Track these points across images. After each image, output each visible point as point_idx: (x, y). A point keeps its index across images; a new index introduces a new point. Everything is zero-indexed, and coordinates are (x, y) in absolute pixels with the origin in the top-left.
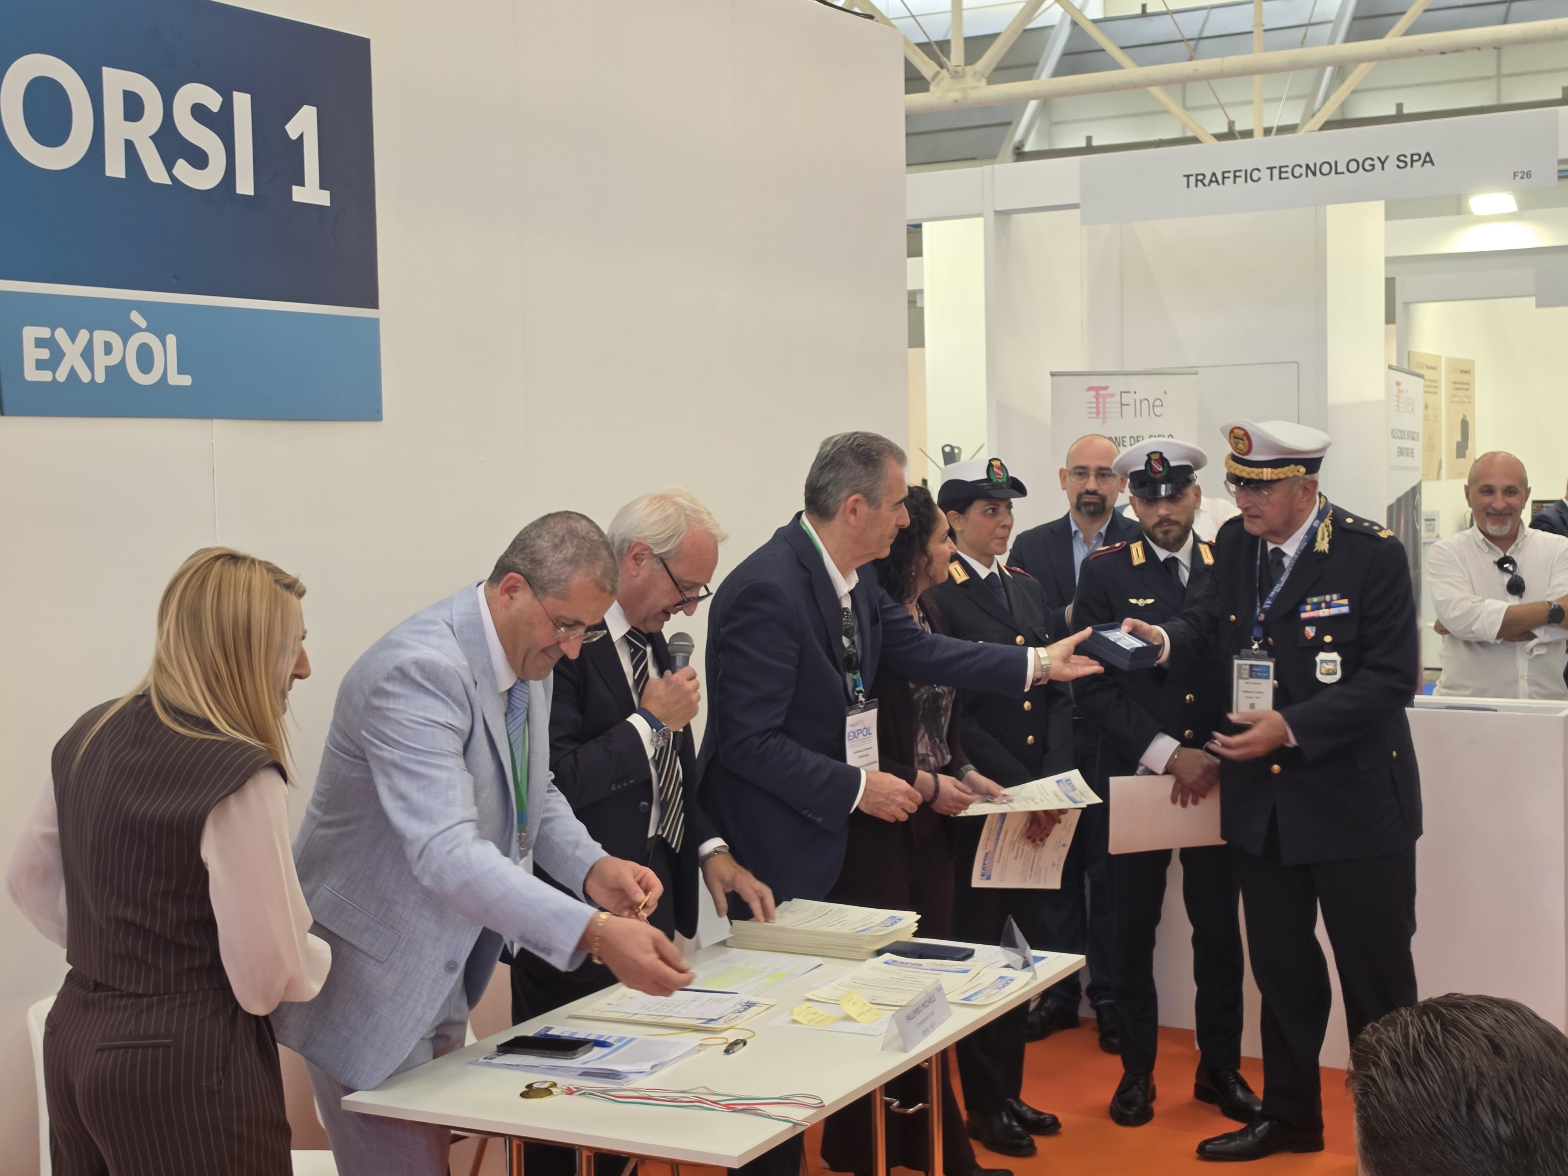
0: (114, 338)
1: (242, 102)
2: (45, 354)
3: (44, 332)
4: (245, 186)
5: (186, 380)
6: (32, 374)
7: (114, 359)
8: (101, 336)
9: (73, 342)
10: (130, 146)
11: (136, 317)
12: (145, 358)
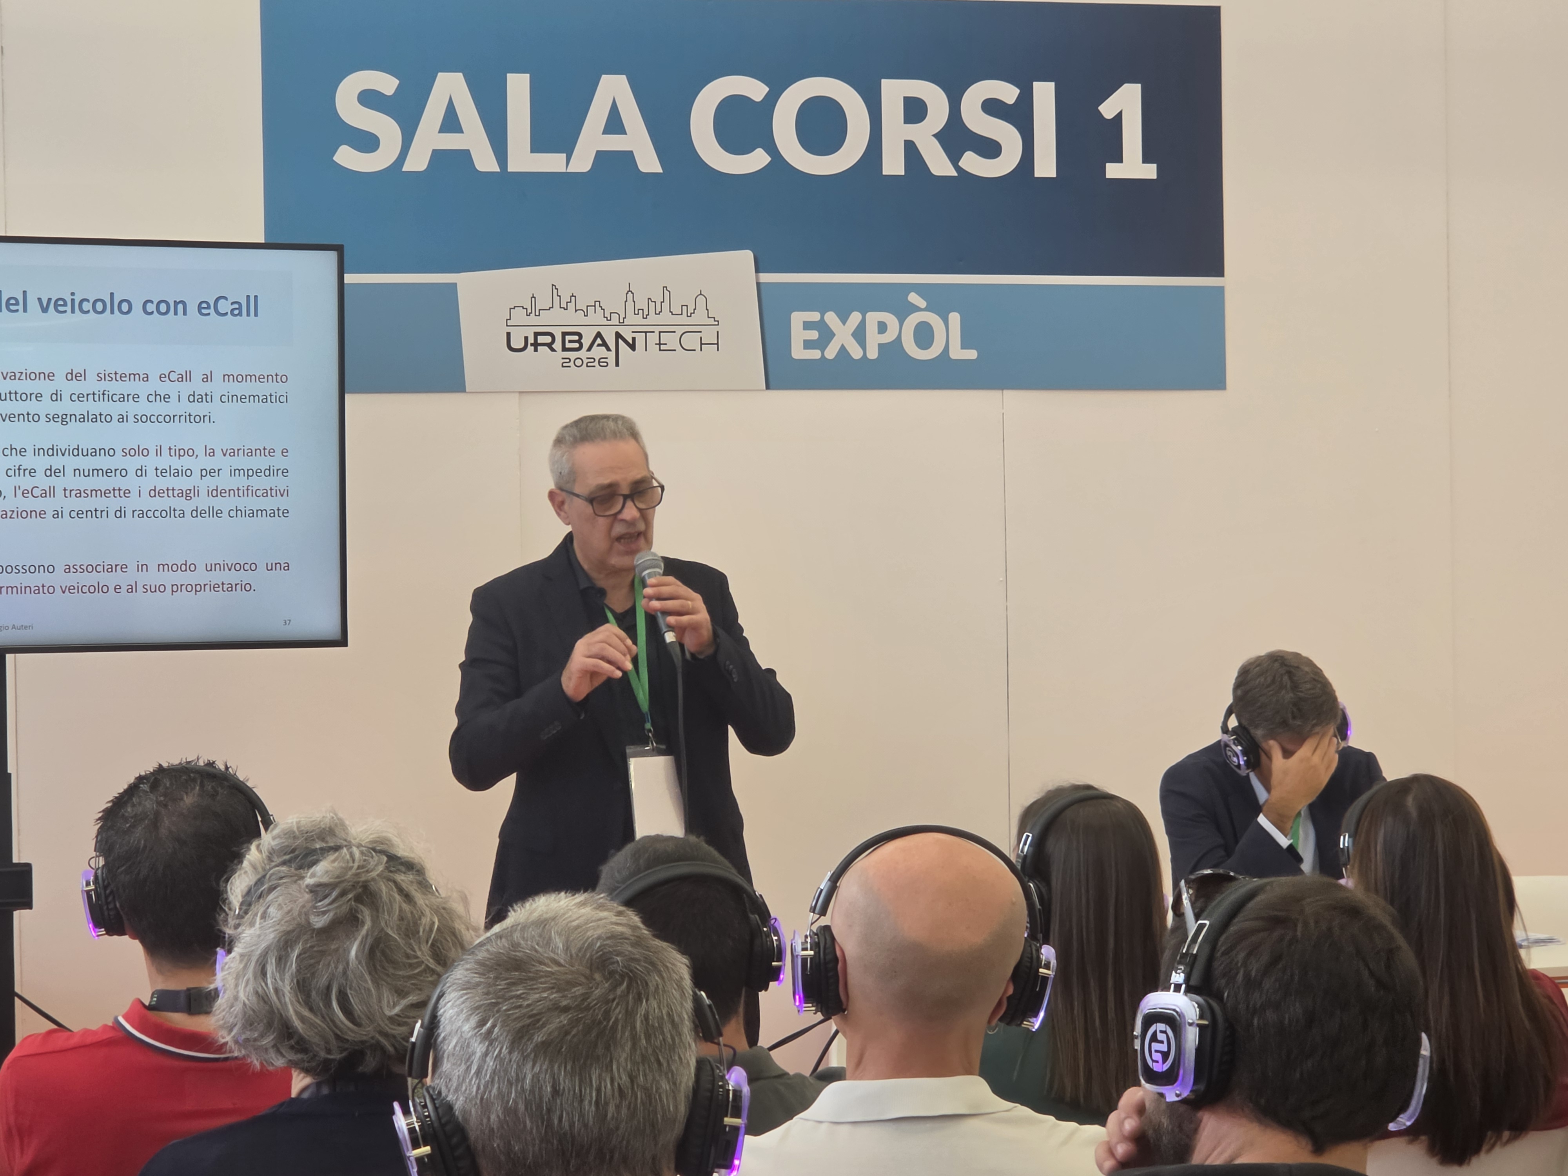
0: (889, 319)
1: (1045, 90)
2: (814, 335)
3: (815, 316)
4: (1047, 168)
6: (798, 352)
7: (888, 337)
8: (873, 318)
9: (844, 323)
10: (910, 145)
11: (914, 298)
12: (924, 335)
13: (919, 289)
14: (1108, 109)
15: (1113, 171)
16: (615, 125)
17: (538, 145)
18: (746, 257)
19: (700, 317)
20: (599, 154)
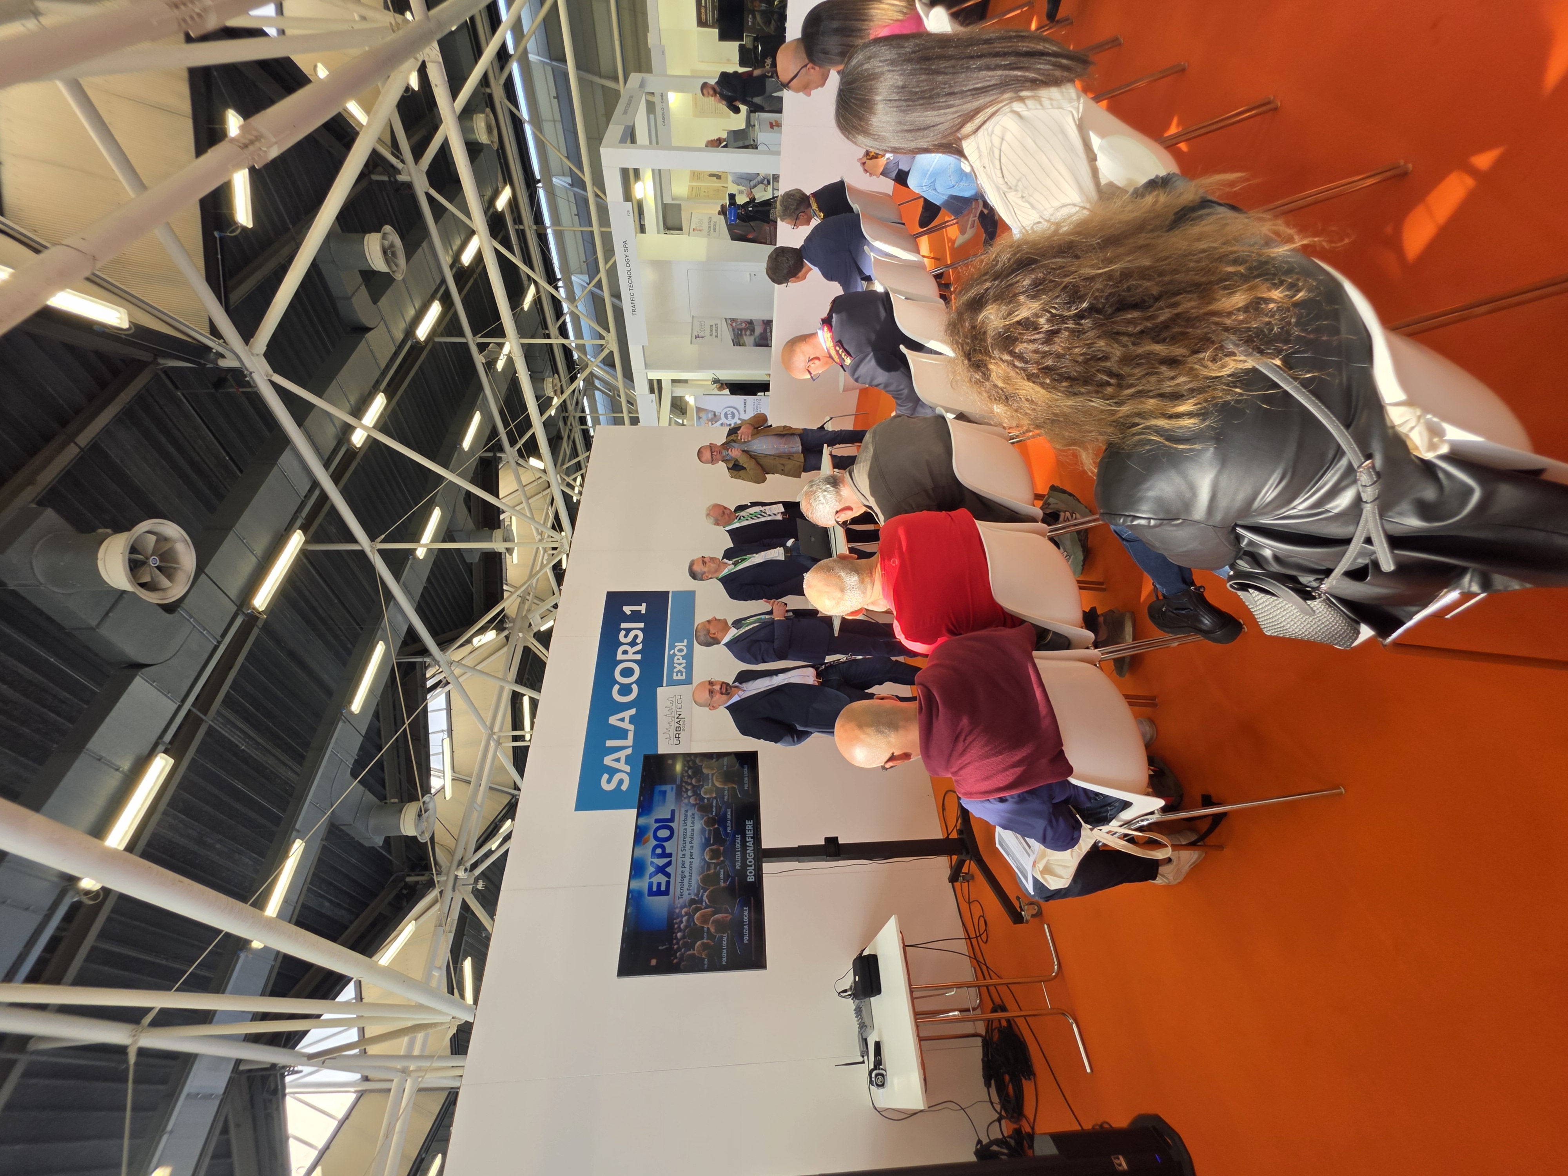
0: (676, 658)
1: (623, 625)
2: (679, 674)
3: (675, 674)
4: (642, 625)
5: (686, 641)
6: (684, 677)
7: (681, 658)
8: (676, 661)
10: (634, 653)
11: (671, 652)
12: (681, 650)
13: (669, 651)
14: (629, 613)
15: (643, 612)
16: (622, 720)
17: (625, 737)
18: (659, 689)
19: (673, 699)
20: (630, 723)
